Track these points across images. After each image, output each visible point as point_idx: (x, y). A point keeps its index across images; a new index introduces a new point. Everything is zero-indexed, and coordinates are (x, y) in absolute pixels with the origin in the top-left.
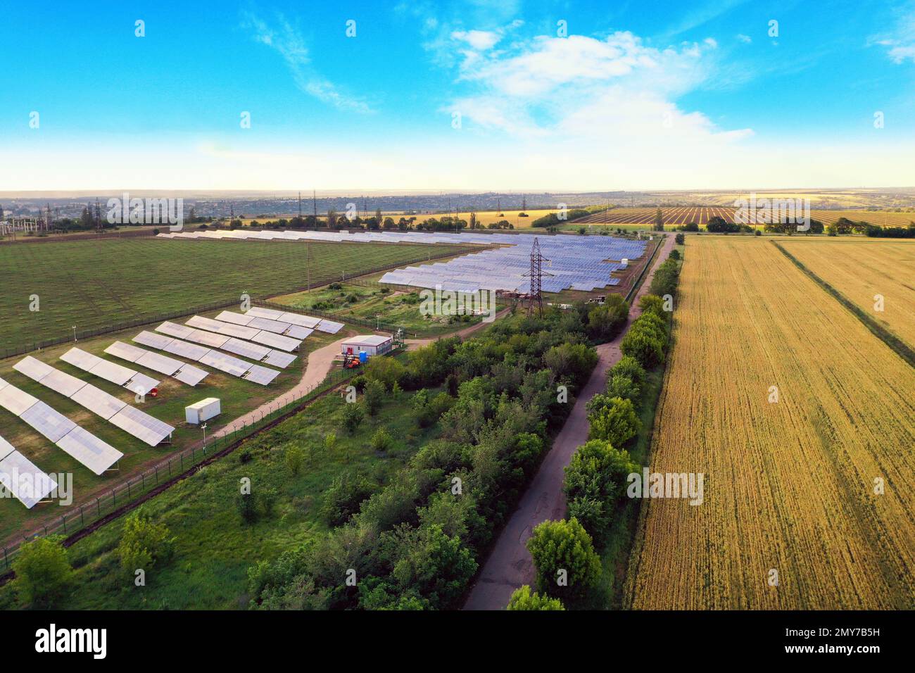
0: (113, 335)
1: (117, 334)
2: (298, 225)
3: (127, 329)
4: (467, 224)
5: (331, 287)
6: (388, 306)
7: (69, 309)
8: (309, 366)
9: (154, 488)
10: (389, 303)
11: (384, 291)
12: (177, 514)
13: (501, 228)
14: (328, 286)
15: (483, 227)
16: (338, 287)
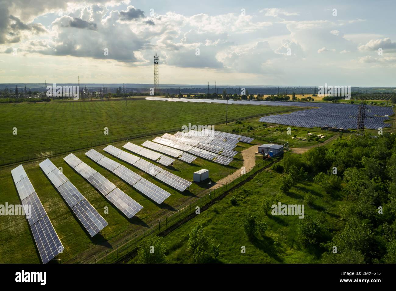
0: (142, 139)
1: (144, 138)
2: (208, 97)
3: (148, 136)
4: (290, 98)
5: (236, 123)
6: (269, 132)
7: (119, 127)
8: (243, 157)
9: (190, 214)
10: (270, 130)
11: (264, 125)
12: (209, 230)
13: (307, 100)
14: (235, 122)
15: (299, 99)
16: (240, 123)
